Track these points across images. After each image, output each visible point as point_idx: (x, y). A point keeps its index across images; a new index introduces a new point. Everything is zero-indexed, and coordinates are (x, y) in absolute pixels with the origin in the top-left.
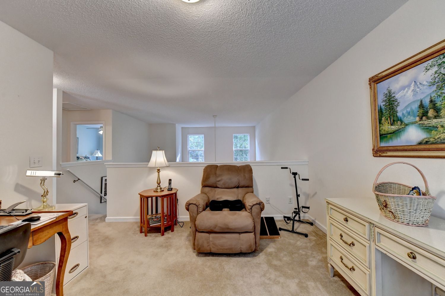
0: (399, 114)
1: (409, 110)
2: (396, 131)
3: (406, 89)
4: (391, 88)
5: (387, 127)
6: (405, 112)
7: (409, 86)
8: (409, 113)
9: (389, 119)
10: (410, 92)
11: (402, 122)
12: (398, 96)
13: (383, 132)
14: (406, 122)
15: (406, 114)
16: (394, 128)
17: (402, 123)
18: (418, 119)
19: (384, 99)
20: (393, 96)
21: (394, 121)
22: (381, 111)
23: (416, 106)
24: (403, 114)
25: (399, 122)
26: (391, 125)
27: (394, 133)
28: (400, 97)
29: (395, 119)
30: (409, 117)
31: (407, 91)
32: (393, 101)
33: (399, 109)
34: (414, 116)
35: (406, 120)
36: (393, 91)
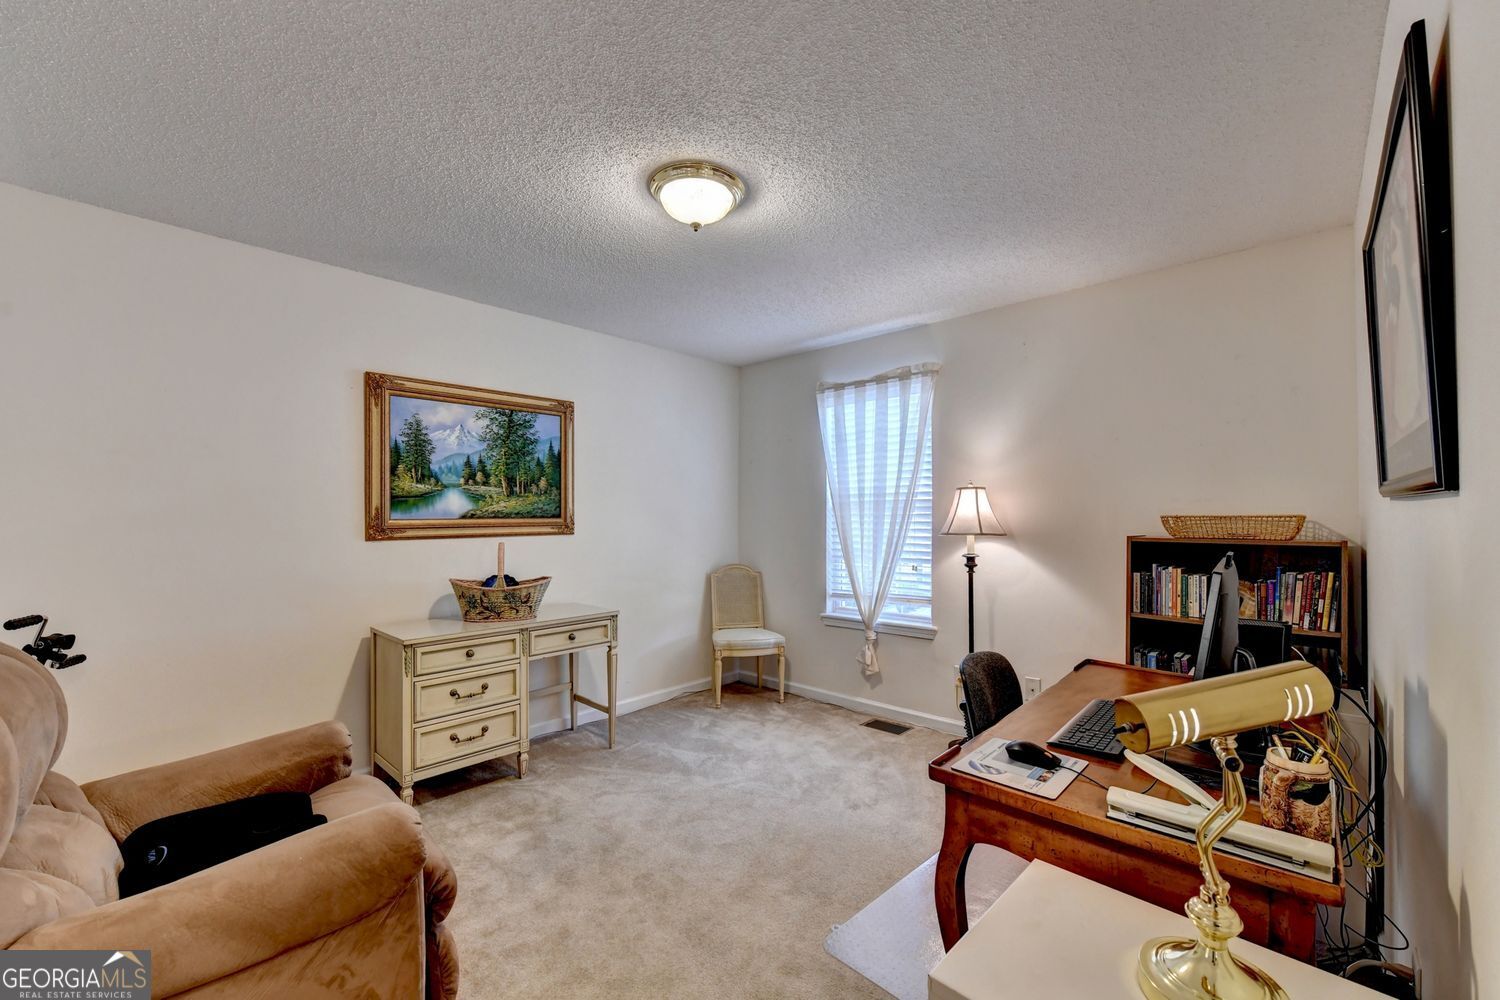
0: (434, 467)
1: (450, 464)
2: (426, 494)
3: (448, 431)
4: (421, 417)
5: (408, 484)
6: (443, 466)
7: (452, 428)
8: (450, 469)
9: (413, 470)
10: (453, 437)
11: (438, 480)
12: (433, 436)
13: (398, 492)
14: (444, 482)
15: (445, 470)
16: (422, 488)
17: (438, 482)
18: (462, 481)
19: (407, 431)
20: (424, 432)
21: (423, 476)
22: (396, 450)
23: (460, 462)
24: (440, 468)
25: (433, 480)
26: (417, 482)
27: (421, 496)
28: (436, 438)
29: (425, 474)
30: (450, 475)
31: (449, 435)
32: (424, 441)
33: (433, 458)
34: (458, 476)
35: (445, 479)
36: (424, 424)
